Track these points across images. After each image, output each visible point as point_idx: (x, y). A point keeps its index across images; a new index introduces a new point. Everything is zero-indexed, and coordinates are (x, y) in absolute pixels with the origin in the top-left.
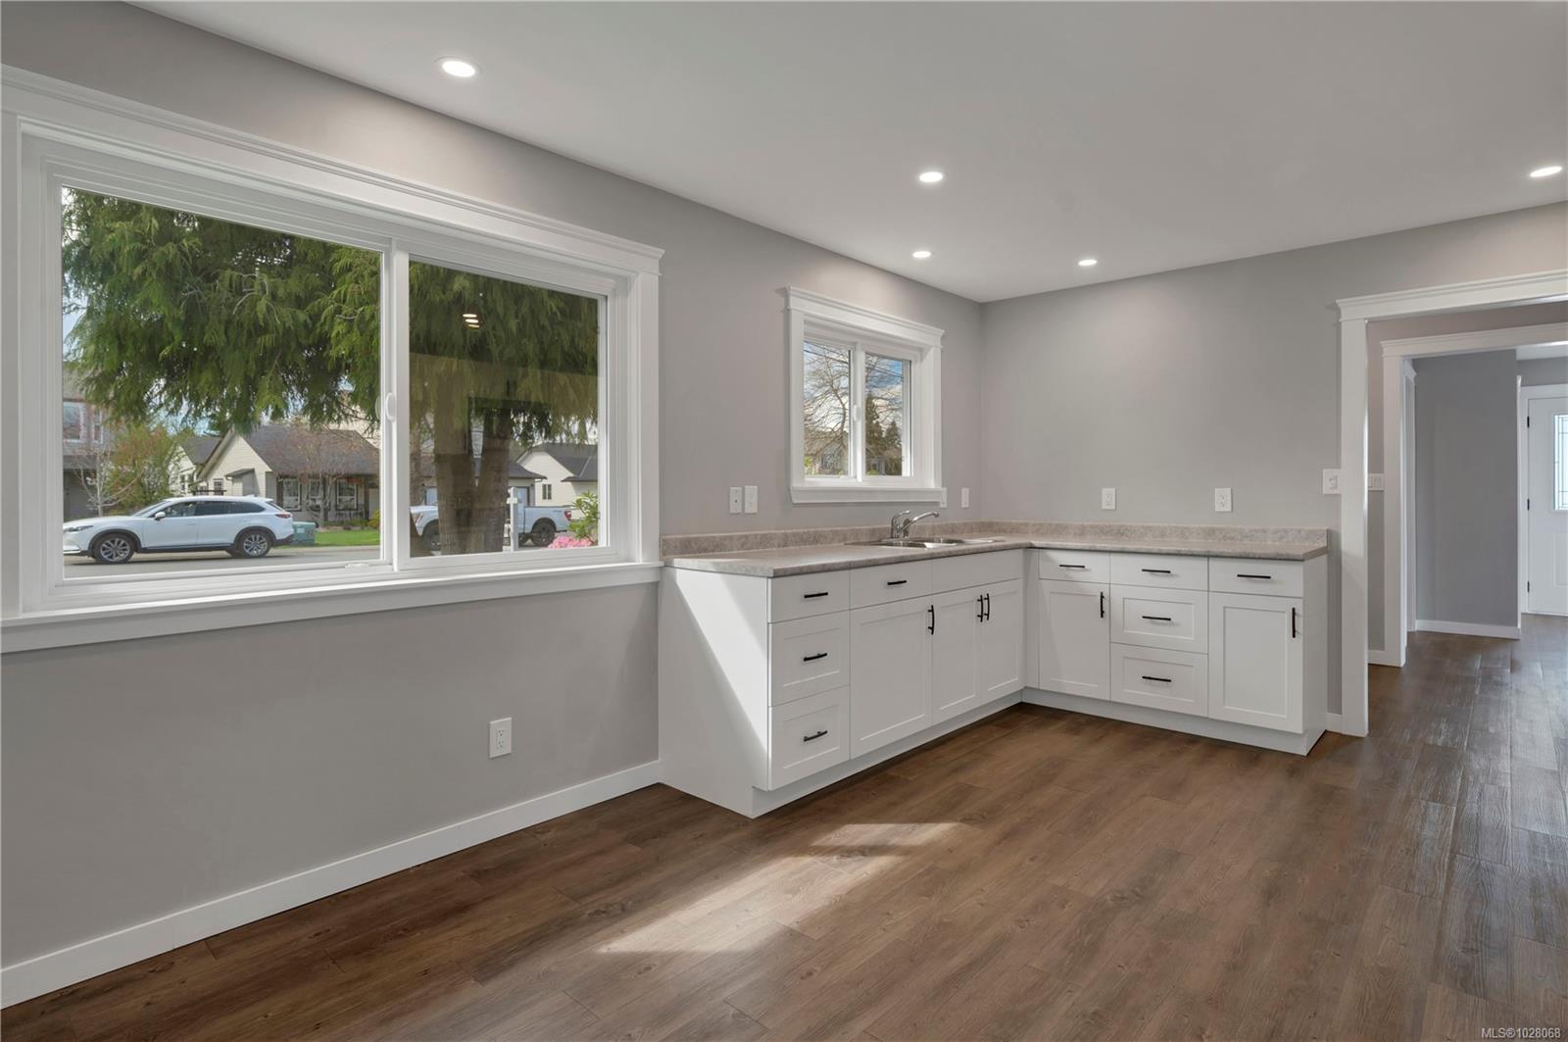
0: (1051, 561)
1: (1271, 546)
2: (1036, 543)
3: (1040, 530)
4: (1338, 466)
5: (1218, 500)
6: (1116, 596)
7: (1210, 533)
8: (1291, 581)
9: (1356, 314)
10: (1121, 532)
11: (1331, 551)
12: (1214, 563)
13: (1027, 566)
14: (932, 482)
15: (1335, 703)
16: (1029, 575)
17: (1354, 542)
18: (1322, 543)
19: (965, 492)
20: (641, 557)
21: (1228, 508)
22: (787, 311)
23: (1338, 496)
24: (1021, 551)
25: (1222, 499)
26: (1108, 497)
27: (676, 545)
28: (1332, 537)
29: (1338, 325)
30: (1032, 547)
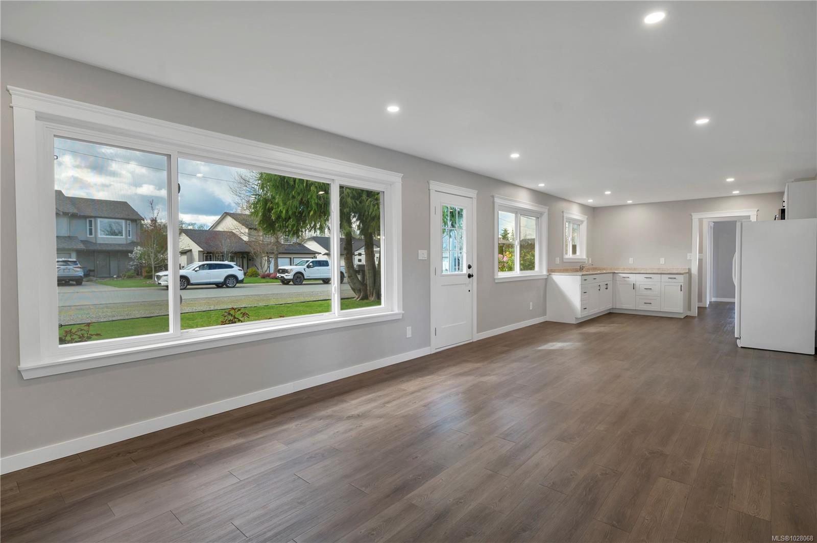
0: (620, 276)
1: (674, 271)
2: (616, 272)
3: (616, 269)
4: (691, 253)
5: (661, 261)
6: (637, 284)
7: (659, 269)
8: (681, 279)
9: (696, 217)
10: (635, 269)
11: (689, 272)
12: (662, 275)
13: (613, 277)
14: (584, 257)
15: (689, 309)
16: (614, 280)
17: (695, 270)
18: (687, 271)
19: (590, 259)
20: (545, 273)
21: (664, 263)
22: (563, 216)
23: (691, 260)
24: (612, 274)
25: (662, 261)
26: (631, 260)
27: (551, 271)
28: (690, 270)
29: (692, 219)
30: (615, 273)
